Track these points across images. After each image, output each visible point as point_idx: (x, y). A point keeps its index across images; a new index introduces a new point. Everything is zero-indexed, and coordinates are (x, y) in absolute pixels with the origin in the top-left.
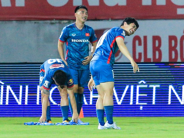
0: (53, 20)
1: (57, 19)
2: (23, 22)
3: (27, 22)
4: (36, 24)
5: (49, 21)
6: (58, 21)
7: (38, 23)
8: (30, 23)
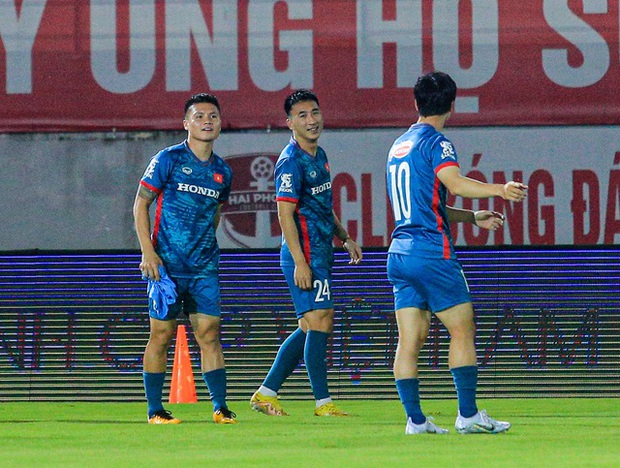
0: (111, 131)
1: (120, 129)
2: (28, 137)
3: (38, 137)
4: (63, 142)
5: (99, 135)
6: (124, 134)
7: (69, 138)
8: (48, 139)
